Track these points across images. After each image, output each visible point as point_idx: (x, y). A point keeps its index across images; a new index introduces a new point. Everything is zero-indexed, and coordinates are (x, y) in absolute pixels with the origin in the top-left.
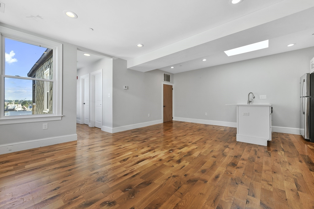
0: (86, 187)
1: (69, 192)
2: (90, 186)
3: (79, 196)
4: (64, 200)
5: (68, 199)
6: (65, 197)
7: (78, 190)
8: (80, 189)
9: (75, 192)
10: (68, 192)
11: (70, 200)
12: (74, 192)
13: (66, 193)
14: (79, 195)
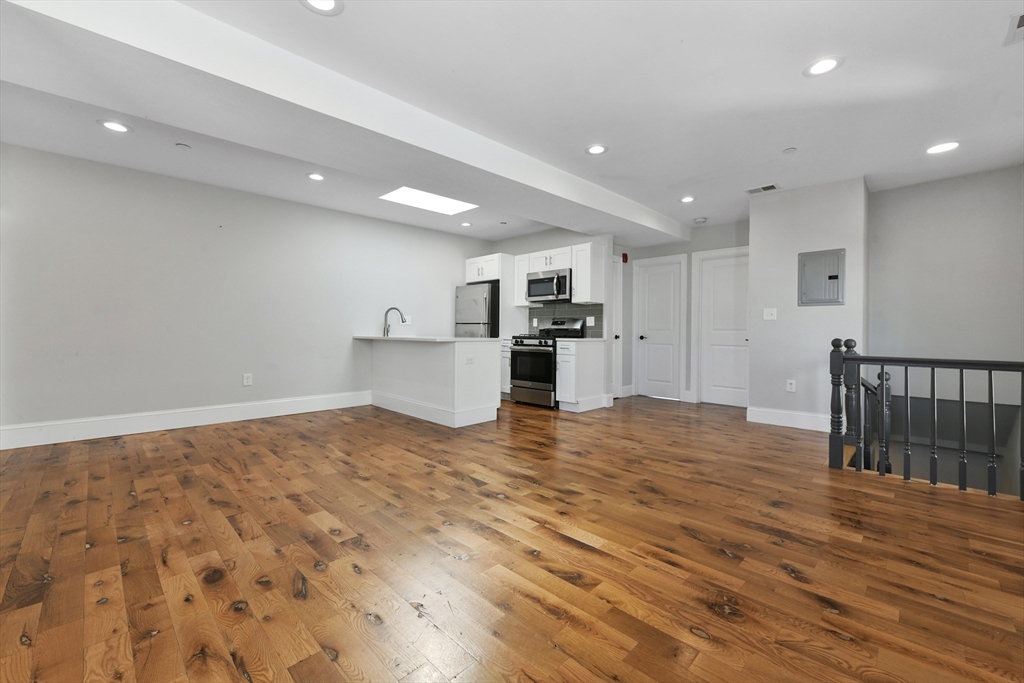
0: (783, 631)
1: (840, 663)
2: (773, 624)
3: (828, 631)
4: (871, 657)
5: (859, 648)
6: (863, 664)
7: (812, 643)
8: (806, 641)
9: (825, 646)
10: (845, 665)
11: (858, 643)
12: (829, 649)
13: (850, 667)
14: (824, 632)
